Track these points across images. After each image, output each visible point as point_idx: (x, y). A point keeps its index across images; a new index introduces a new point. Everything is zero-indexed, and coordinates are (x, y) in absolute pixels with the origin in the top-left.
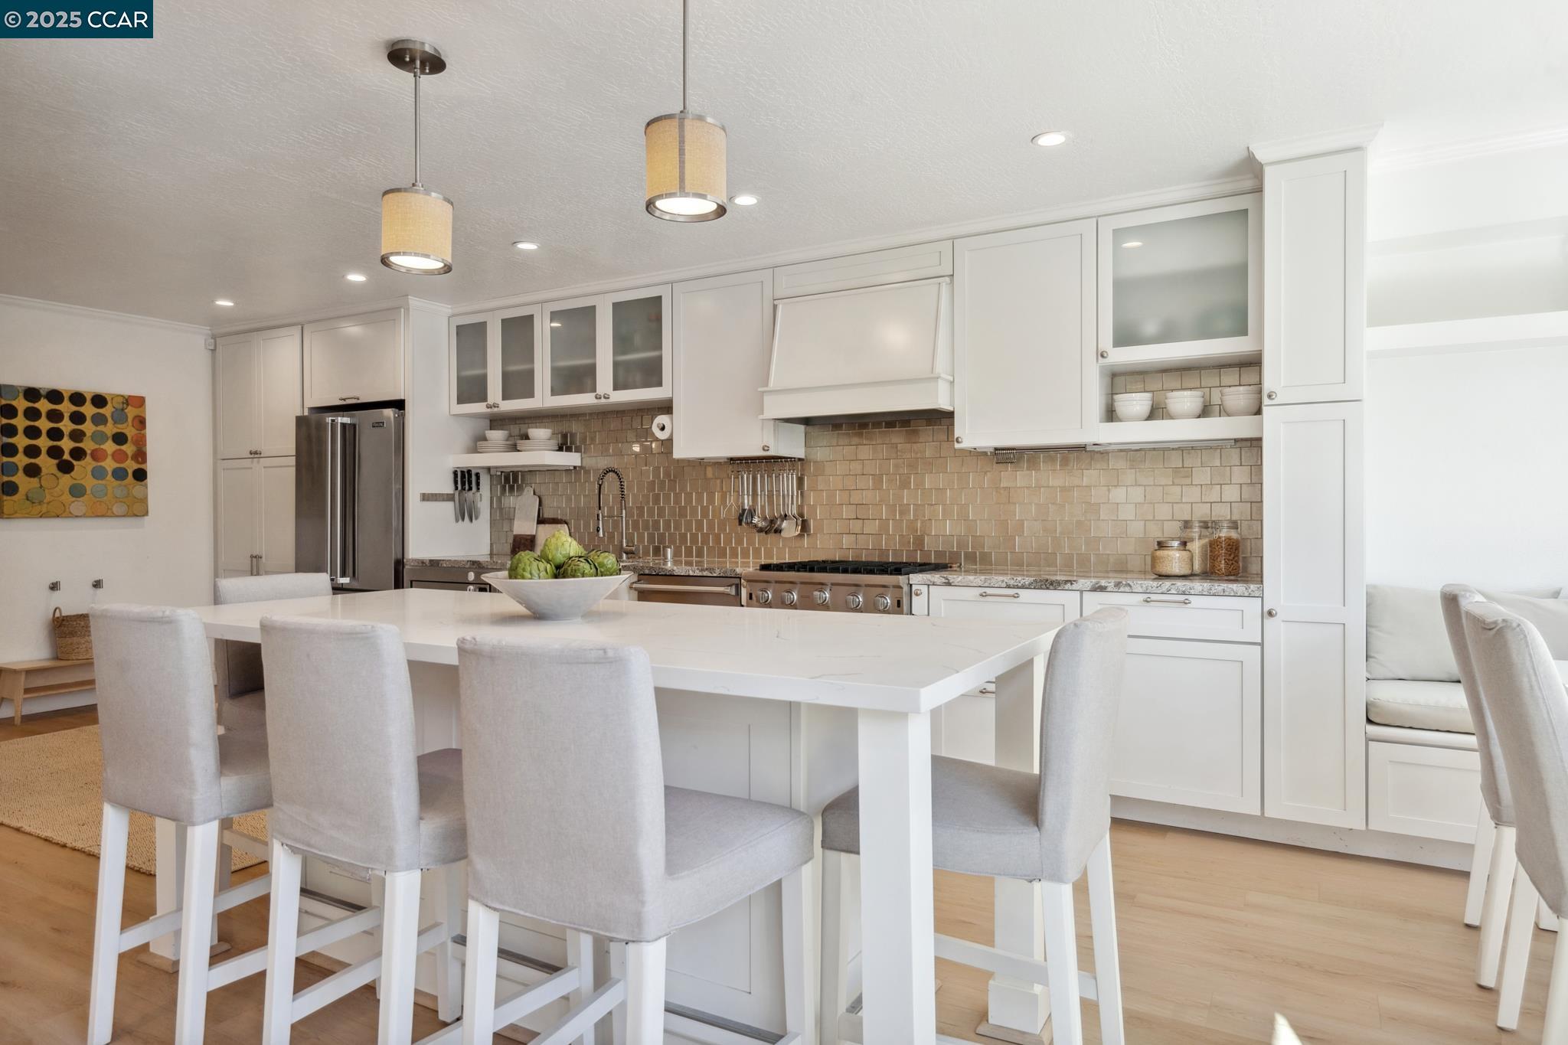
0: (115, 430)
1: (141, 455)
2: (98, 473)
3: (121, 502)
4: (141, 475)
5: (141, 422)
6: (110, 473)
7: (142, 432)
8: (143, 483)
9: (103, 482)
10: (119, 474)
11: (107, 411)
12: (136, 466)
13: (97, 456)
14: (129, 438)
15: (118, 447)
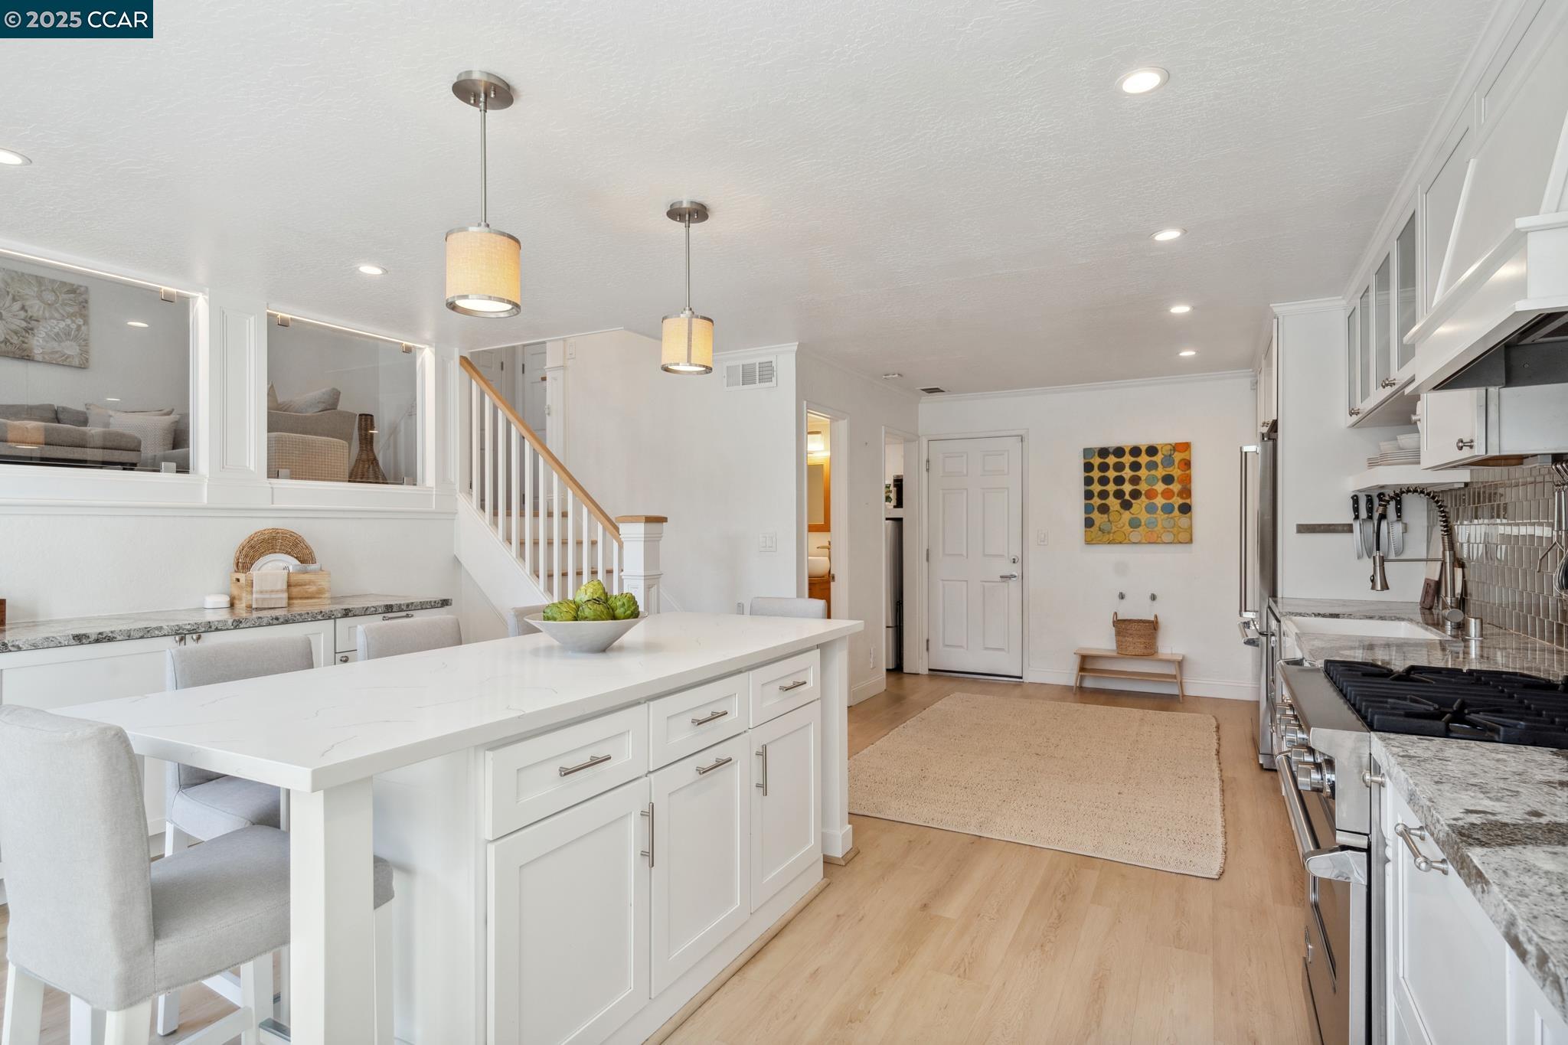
0: (1164, 473)
1: (1186, 492)
2: (1152, 509)
3: (1168, 531)
4: (1186, 509)
5: (1187, 464)
6: (1158, 508)
7: (1188, 472)
8: (1187, 515)
9: (1155, 516)
10: (1168, 509)
11: (1158, 458)
12: (1179, 501)
13: (1151, 494)
14: (1174, 478)
15: (1166, 487)
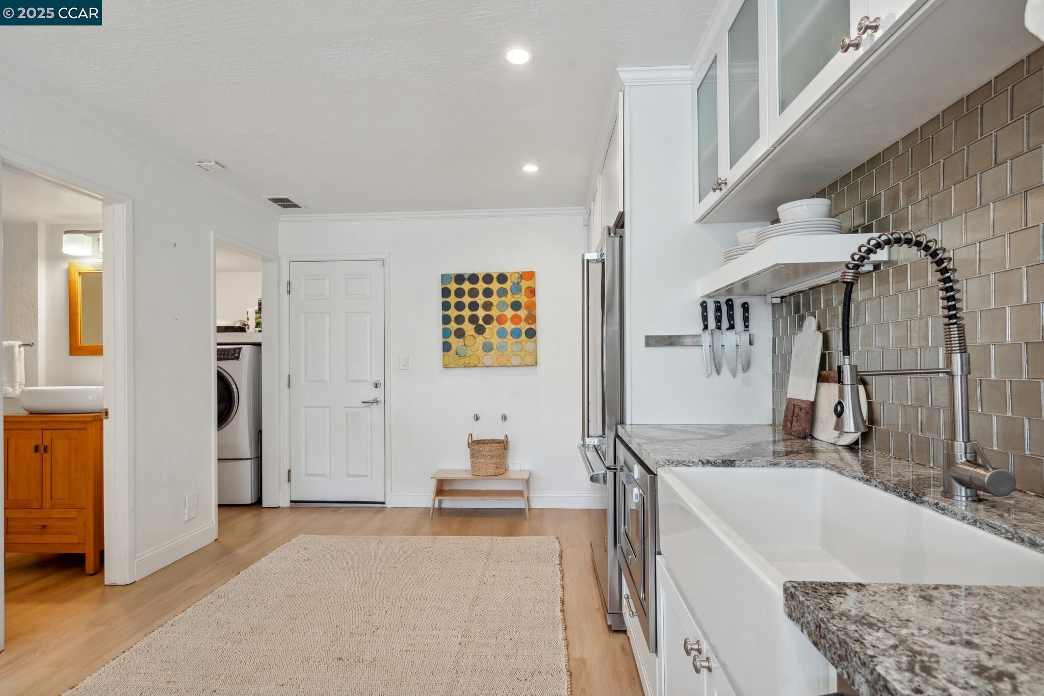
0: (513, 300)
1: (532, 318)
2: (502, 334)
3: (517, 355)
4: (531, 334)
5: (532, 292)
6: (509, 333)
7: (533, 299)
8: (532, 340)
9: (505, 340)
10: (516, 334)
11: (507, 285)
12: (527, 327)
13: (501, 320)
14: (523, 305)
15: (515, 313)
